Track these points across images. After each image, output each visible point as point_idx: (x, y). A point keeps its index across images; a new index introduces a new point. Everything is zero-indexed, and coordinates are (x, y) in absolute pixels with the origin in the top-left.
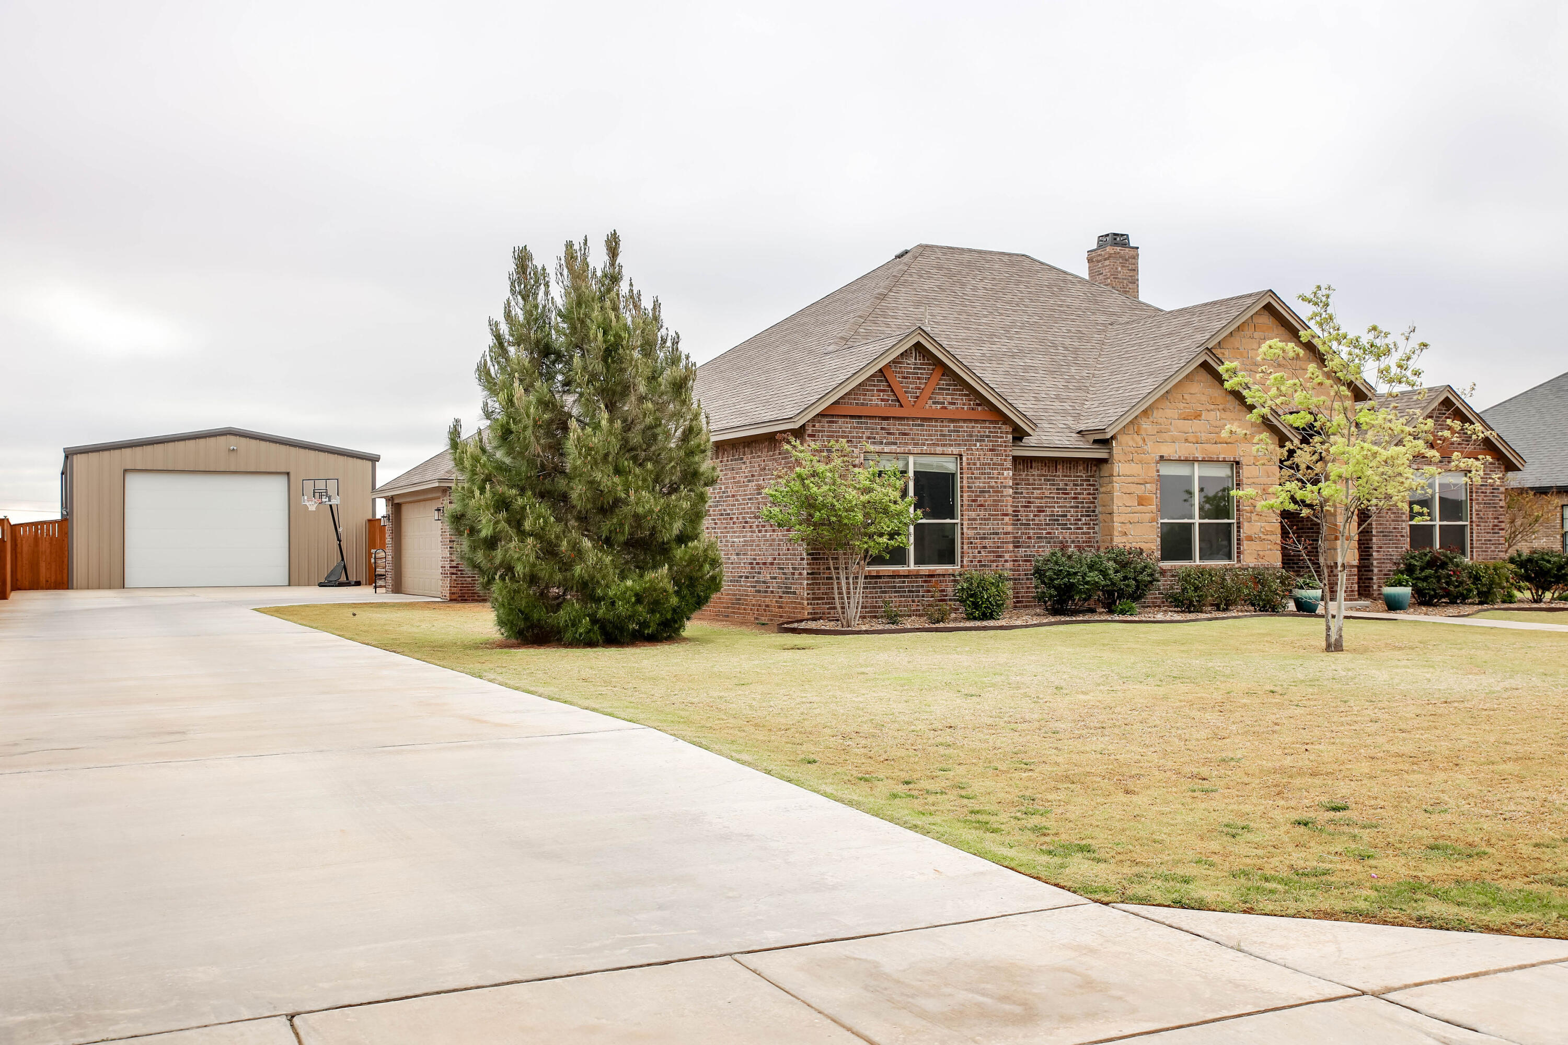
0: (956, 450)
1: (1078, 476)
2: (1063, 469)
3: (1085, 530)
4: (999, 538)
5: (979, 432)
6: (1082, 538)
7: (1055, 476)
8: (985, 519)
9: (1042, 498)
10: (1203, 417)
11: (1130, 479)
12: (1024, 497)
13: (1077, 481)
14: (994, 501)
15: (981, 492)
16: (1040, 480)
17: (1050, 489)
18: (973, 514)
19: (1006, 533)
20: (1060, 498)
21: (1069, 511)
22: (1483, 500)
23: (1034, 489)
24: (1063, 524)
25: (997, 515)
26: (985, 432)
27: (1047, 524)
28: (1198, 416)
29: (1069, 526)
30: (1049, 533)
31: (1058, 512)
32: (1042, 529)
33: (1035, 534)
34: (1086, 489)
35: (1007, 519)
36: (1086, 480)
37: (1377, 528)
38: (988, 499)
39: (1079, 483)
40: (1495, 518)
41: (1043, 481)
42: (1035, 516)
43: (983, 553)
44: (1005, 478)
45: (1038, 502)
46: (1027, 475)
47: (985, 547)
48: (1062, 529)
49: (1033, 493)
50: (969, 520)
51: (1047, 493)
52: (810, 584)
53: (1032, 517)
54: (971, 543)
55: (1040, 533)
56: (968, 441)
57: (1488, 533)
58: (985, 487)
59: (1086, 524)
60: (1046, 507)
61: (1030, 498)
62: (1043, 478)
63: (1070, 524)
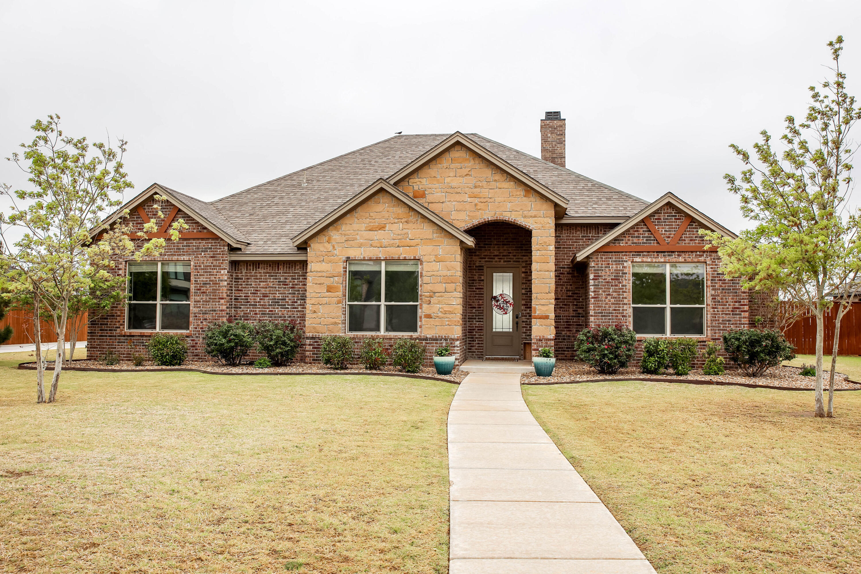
0: (186, 258)
1: (296, 273)
2: (284, 268)
3: (299, 309)
4: (217, 314)
5: (204, 246)
6: (297, 314)
7: (277, 273)
8: (206, 302)
9: (266, 288)
10: (387, 228)
11: (320, 274)
12: (253, 287)
13: (295, 276)
14: (213, 290)
15: (203, 284)
16: (266, 276)
17: (273, 282)
18: (198, 298)
19: (222, 311)
20: (281, 288)
21: (288, 297)
22: (721, 286)
23: (260, 282)
24: (282, 305)
25: (216, 299)
26: (208, 246)
27: (270, 305)
28: (382, 228)
29: (287, 306)
30: (272, 311)
31: (279, 297)
32: (266, 308)
33: (260, 311)
34: (301, 282)
35: (222, 301)
36: (302, 276)
37: (594, 310)
38: (209, 289)
39: (296, 277)
40: (736, 302)
41: (268, 277)
42: (261, 299)
43: (204, 323)
44: (222, 275)
45: (263, 291)
46: (255, 273)
47: (206, 319)
48: (281, 308)
49: (259, 285)
50: (195, 302)
51: (271, 285)
52: (89, 339)
53: (258, 300)
54: (196, 316)
55: (264, 311)
56: (196, 252)
57: (726, 314)
58: (207, 281)
59: (301, 305)
60: (269, 293)
61: (257, 287)
62: (268, 275)
63: (288, 305)
